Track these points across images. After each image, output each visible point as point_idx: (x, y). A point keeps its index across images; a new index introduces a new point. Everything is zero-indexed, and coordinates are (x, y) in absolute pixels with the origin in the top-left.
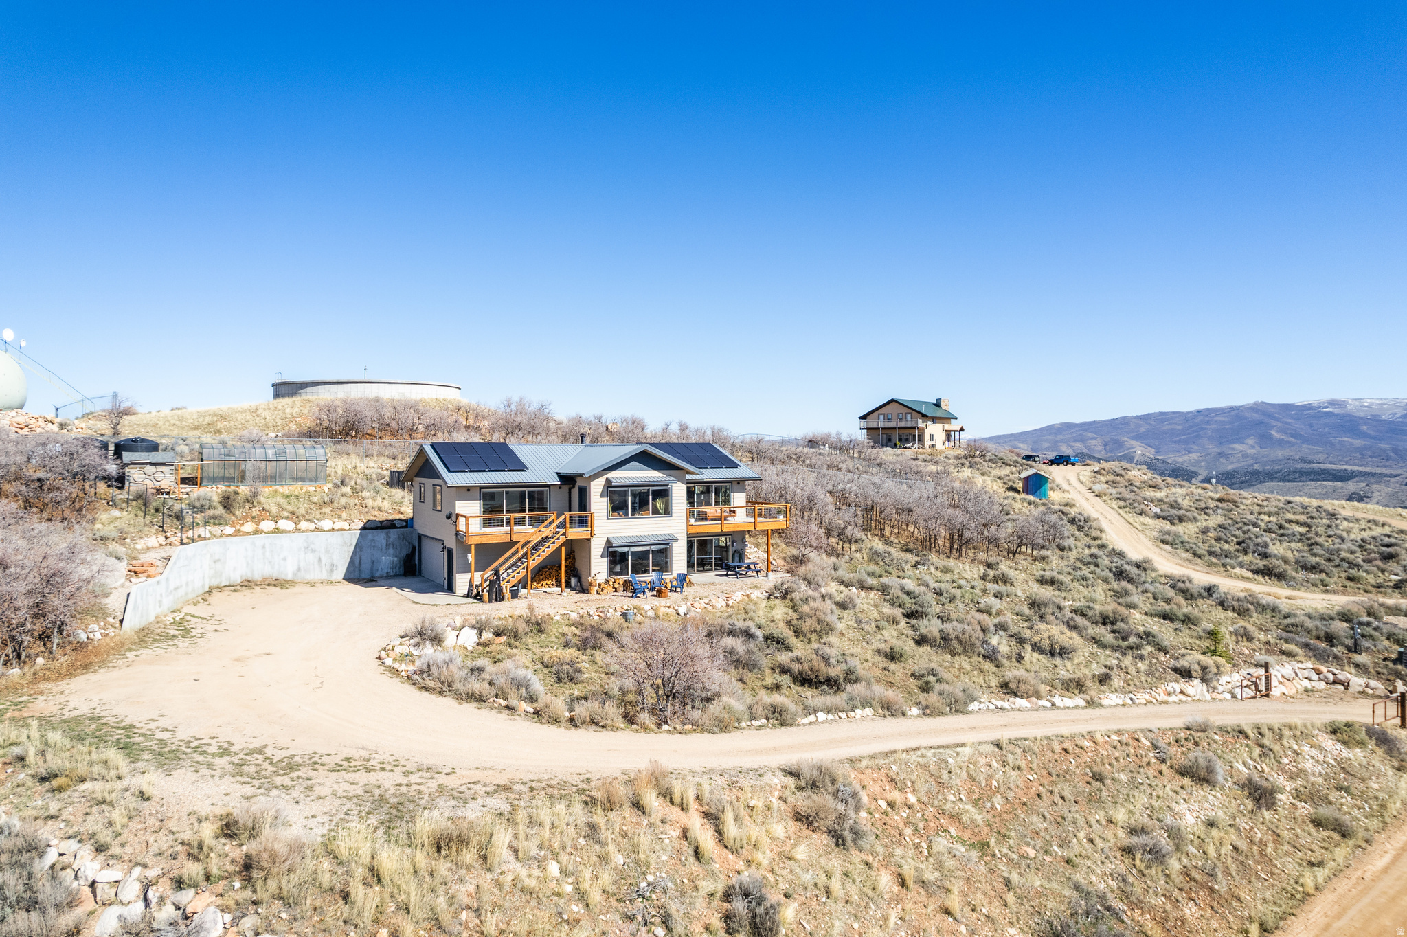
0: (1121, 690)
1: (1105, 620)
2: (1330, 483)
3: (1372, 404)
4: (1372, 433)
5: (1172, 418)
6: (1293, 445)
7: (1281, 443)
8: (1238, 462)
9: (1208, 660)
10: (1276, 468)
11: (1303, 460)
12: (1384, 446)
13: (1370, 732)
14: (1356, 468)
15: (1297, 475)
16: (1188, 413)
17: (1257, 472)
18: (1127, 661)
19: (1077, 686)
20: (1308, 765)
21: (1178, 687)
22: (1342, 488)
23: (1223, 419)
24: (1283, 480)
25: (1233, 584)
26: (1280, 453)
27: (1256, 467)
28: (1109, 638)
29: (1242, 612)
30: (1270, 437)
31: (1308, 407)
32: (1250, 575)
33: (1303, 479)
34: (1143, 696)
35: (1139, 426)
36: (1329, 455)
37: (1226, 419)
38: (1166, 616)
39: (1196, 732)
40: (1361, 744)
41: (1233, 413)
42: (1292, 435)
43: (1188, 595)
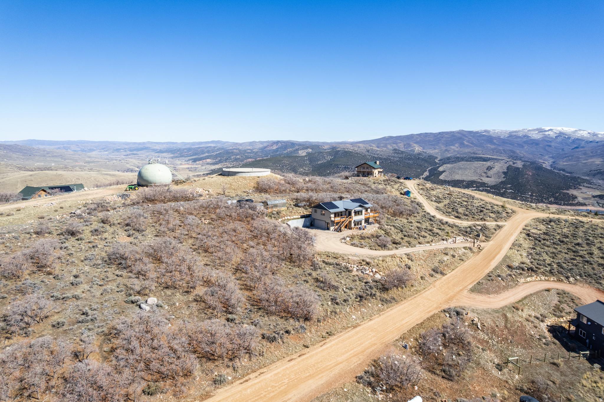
0: (434, 243)
1: (430, 230)
2: (482, 162)
3: (498, 132)
4: (497, 143)
5: (429, 135)
6: (471, 147)
7: (467, 146)
8: (452, 153)
9: (447, 237)
10: (465, 156)
11: (474, 153)
12: (501, 148)
13: (469, 248)
14: (491, 157)
15: (471, 159)
16: (435, 133)
17: (458, 158)
18: (435, 238)
19: (428, 242)
20: (460, 253)
21: (442, 242)
22: (485, 164)
23: (448, 136)
24: (467, 161)
25: (451, 220)
26: (467, 150)
27: (458, 155)
28: (431, 234)
29: (452, 227)
30: (463, 144)
31: (477, 132)
32: (454, 217)
33: (473, 160)
34: (437, 244)
35: (417, 138)
36: (482, 151)
37: (449, 136)
38: (440, 229)
39: (446, 249)
40: (467, 250)
41: (452, 134)
42: (471, 143)
43: (443, 224)
